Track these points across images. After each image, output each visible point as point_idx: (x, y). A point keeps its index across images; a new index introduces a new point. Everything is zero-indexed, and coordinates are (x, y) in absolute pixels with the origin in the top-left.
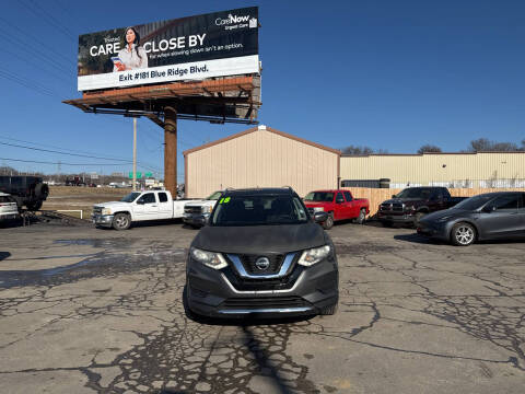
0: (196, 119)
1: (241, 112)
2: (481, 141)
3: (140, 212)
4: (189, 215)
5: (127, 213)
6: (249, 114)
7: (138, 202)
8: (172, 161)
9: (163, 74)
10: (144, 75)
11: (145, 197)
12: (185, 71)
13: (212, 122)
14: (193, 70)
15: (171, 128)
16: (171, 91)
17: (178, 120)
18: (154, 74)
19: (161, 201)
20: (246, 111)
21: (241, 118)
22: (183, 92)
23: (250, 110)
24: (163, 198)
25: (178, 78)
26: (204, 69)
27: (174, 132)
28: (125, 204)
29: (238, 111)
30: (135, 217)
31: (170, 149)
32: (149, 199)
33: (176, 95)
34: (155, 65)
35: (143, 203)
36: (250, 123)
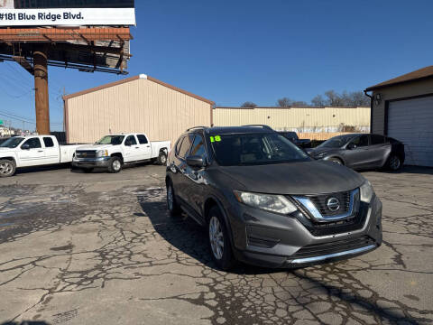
0: (66, 66)
1: (112, 62)
2: (285, 100)
3: (24, 157)
4: (82, 159)
5: (11, 159)
6: (119, 65)
7: (22, 148)
8: (44, 106)
9: (33, 17)
10: (10, 16)
11: (29, 142)
12: (59, 17)
13: (81, 70)
14: (66, 16)
15: (41, 73)
16: (44, 35)
17: (49, 67)
18: (21, 17)
19: (47, 146)
20: (116, 61)
21: (112, 67)
22: (56, 37)
23: (120, 61)
24: (49, 143)
25: (50, 22)
26: (79, 16)
27: (45, 77)
28: (8, 149)
29: (108, 61)
30: (20, 164)
31: (41, 94)
32: (33, 144)
33: (50, 39)
34: (22, 7)
35: (27, 148)
36: (120, 73)
